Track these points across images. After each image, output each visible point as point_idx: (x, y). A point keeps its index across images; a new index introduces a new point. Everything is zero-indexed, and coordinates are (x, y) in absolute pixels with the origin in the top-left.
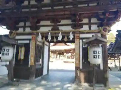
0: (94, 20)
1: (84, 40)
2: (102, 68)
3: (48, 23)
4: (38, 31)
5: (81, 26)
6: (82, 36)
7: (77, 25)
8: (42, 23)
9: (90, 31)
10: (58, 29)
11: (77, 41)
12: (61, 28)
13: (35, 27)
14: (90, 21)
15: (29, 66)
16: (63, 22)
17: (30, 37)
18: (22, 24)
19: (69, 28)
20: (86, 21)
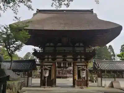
0: (83, 57)
1: (79, 67)
2: (86, 79)
5: (77, 59)
7: (75, 59)
8: (57, 57)
9: (81, 62)
10: (66, 61)
11: (75, 67)
13: (54, 59)
14: (81, 57)
15: (52, 79)
16: (68, 57)
17: (51, 64)
19: (71, 60)
20: (79, 57)
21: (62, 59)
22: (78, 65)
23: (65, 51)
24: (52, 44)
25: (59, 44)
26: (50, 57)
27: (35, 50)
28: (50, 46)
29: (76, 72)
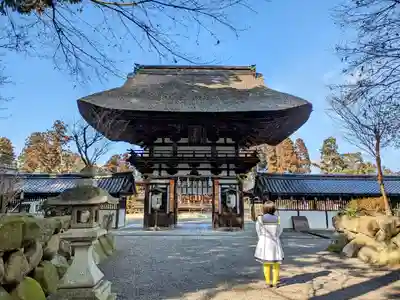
0: (232, 166)
1: (224, 187)
3: (187, 166)
4: (176, 175)
5: (220, 171)
6: (221, 181)
7: (216, 170)
8: (180, 166)
10: (197, 174)
11: (216, 187)
12: (200, 172)
13: (172, 171)
14: (228, 166)
15: (168, 212)
16: (202, 166)
17: (167, 181)
18: (157, 166)
19: (208, 173)
20: (224, 166)
21: (189, 172)
22: (221, 184)
23: (194, 154)
24: (167, 140)
25: (183, 140)
26: (164, 166)
27: (132, 152)
28: (163, 144)
29: (219, 197)
